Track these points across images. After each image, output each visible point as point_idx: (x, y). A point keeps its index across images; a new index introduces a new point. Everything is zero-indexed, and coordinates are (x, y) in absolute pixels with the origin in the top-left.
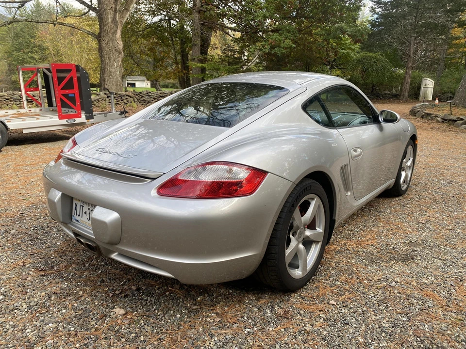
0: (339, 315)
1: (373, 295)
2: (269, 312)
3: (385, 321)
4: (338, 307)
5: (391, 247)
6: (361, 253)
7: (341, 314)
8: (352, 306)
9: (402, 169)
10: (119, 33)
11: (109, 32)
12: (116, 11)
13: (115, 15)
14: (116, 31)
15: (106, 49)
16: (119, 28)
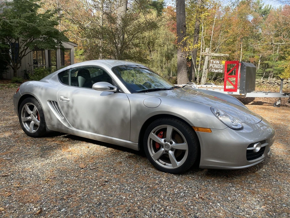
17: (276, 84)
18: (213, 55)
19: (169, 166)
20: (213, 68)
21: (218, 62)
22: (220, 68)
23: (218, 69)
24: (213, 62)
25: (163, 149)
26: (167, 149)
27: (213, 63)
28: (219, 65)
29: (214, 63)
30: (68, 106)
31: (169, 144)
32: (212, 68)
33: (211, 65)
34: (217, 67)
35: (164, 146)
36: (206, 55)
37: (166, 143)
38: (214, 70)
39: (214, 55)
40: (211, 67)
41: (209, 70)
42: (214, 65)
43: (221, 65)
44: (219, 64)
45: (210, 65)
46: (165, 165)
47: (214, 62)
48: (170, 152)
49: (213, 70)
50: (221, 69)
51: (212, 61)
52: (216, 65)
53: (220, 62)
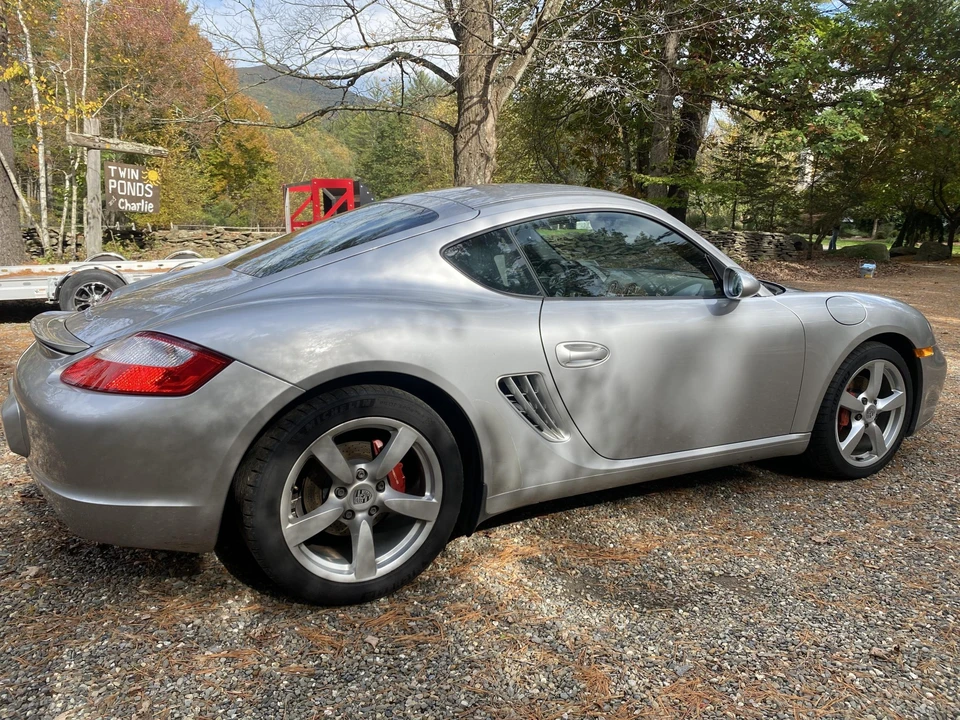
0: (357, 664)
1: (471, 648)
2: (241, 627)
3: (420, 696)
4: (377, 650)
5: (662, 576)
6: (574, 572)
7: (363, 663)
8: (403, 656)
9: (853, 415)
10: (491, 122)
11: (473, 122)
12: (487, 82)
13: (485, 89)
14: (485, 119)
15: (465, 153)
16: (491, 114)
18: (117, 148)
20: (122, 197)
21: (134, 173)
22: (144, 197)
23: (137, 199)
24: (116, 172)
25: (860, 424)
26: (869, 421)
27: (118, 177)
28: (140, 187)
29: (122, 179)
32: (119, 197)
33: (113, 184)
34: (134, 194)
35: (864, 416)
36: (91, 144)
38: (127, 204)
39: (121, 147)
40: (115, 191)
41: (111, 203)
42: (122, 185)
43: (145, 185)
44: (140, 180)
45: (111, 187)
46: (860, 459)
47: (123, 174)
49: (123, 204)
50: (149, 200)
51: (112, 168)
52: (129, 183)
53: (140, 174)
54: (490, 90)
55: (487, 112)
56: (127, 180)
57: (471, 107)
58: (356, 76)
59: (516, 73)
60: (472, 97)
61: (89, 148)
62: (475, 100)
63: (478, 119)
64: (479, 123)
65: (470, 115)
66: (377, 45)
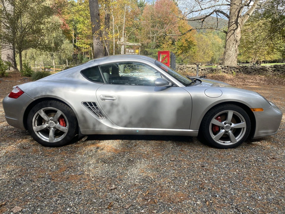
10: (239, 29)
11: (232, 30)
12: (238, 17)
13: (237, 19)
14: (237, 29)
15: (229, 40)
16: (239, 27)
17: (179, 69)
18: (128, 44)
19: (228, 143)
21: (132, 51)
24: (128, 51)
25: (224, 131)
26: (227, 130)
27: (128, 52)
30: (112, 105)
31: (229, 125)
35: (225, 128)
37: (227, 125)
39: (129, 44)
44: (134, 52)
46: (224, 143)
47: (129, 51)
48: (230, 131)
51: (127, 50)
53: (134, 51)
54: (239, 19)
55: (238, 26)
56: (130, 52)
57: (232, 25)
58: (204, 18)
59: (250, 12)
60: (232, 22)
61: (122, 45)
62: (233, 23)
63: (234, 29)
64: (234, 30)
65: (231, 28)
66: (205, 9)
